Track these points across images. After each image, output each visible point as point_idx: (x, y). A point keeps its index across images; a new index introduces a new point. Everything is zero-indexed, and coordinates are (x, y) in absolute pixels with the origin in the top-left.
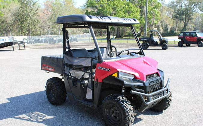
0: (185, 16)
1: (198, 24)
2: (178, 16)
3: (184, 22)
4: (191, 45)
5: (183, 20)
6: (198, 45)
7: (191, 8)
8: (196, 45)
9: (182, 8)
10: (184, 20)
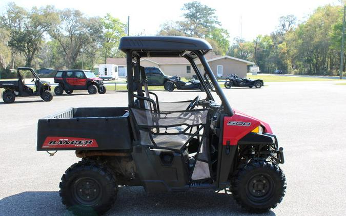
0: (28, 44)
1: (45, 58)
2: (15, 43)
3: (26, 53)
4: (75, 92)
5: (24, 51)
6: (89, 92)
7: (36, 31)
8: (87, 92)
9: (22, 30)
10: (27, 51)
